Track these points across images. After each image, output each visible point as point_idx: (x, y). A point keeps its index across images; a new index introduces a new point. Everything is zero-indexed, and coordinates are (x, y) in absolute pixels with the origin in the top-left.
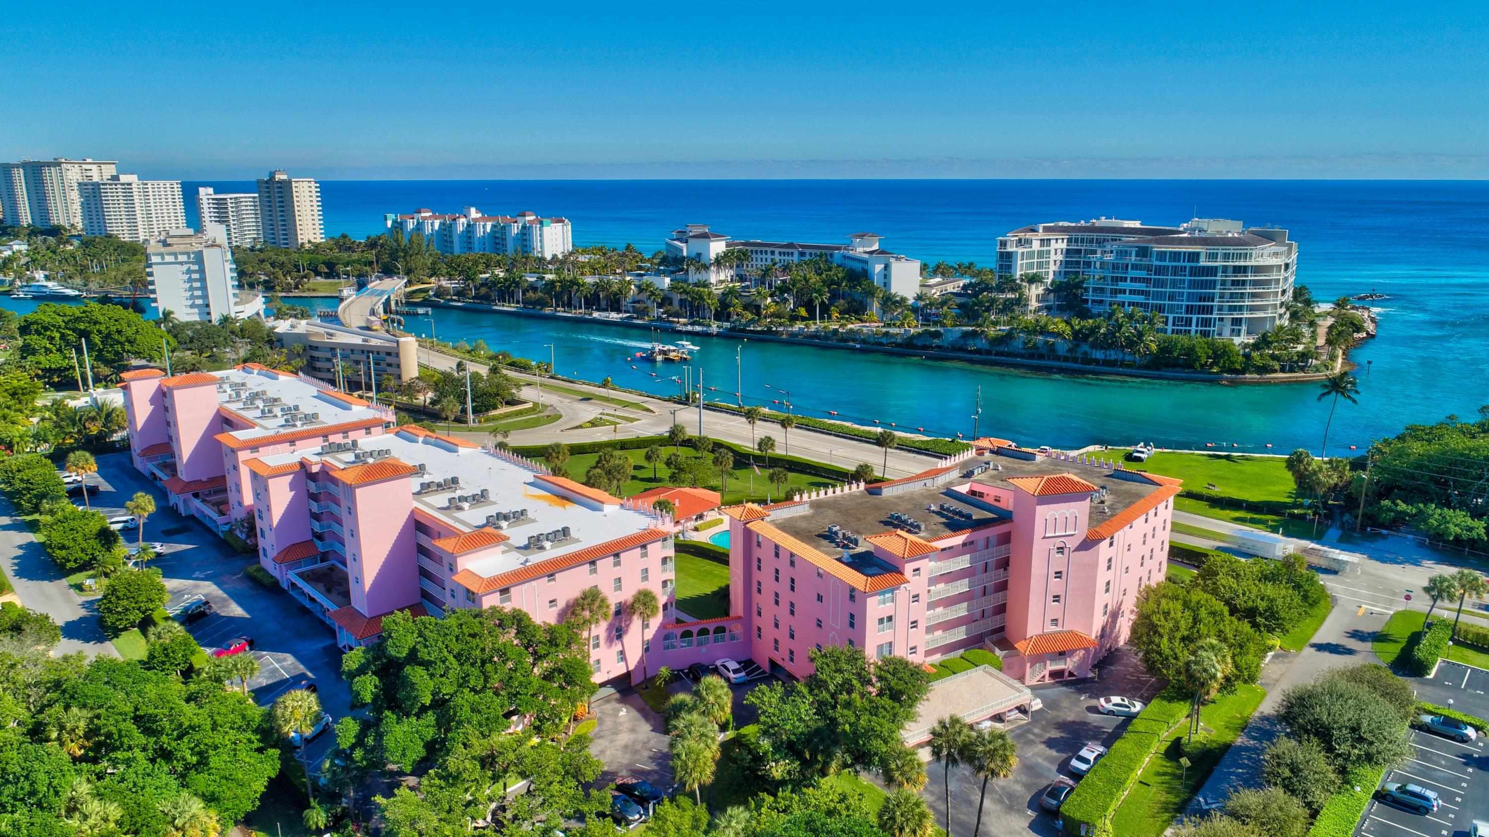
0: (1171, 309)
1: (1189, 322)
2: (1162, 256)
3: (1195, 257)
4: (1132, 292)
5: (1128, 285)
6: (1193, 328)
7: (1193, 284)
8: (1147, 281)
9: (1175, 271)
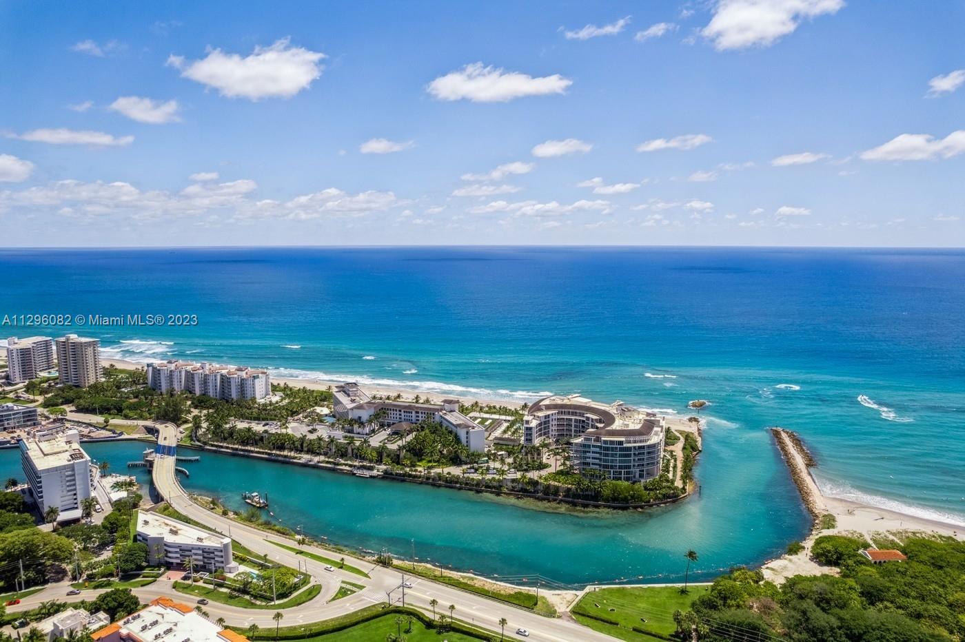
0: (612, 467)
1: (620, 473)
2: (605, 442)
3: (621, 443)
4: (593, 458)
5: (591, 455)
6: (623, 476)
7: (621, 456)
8: (600, 453)
9: (613, 449)
